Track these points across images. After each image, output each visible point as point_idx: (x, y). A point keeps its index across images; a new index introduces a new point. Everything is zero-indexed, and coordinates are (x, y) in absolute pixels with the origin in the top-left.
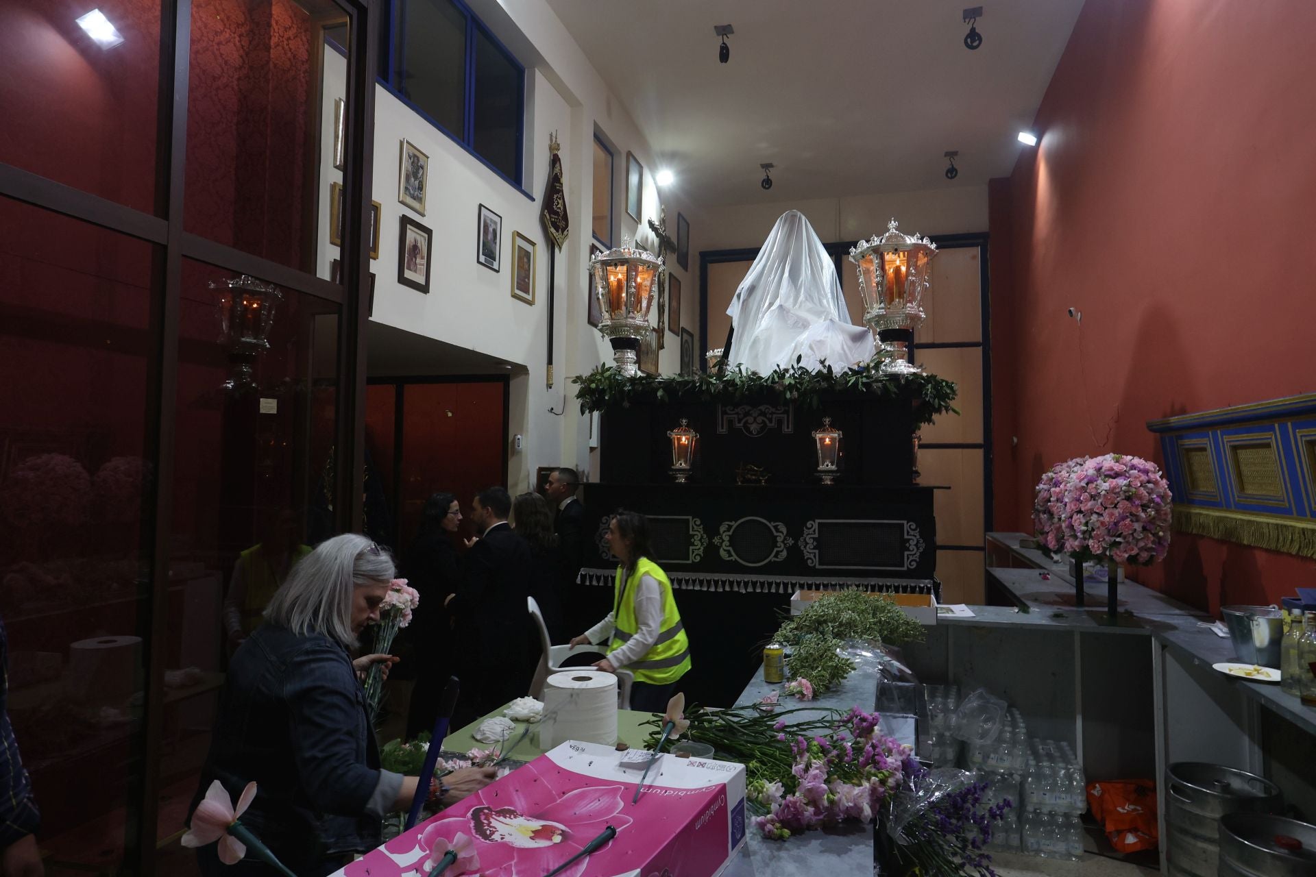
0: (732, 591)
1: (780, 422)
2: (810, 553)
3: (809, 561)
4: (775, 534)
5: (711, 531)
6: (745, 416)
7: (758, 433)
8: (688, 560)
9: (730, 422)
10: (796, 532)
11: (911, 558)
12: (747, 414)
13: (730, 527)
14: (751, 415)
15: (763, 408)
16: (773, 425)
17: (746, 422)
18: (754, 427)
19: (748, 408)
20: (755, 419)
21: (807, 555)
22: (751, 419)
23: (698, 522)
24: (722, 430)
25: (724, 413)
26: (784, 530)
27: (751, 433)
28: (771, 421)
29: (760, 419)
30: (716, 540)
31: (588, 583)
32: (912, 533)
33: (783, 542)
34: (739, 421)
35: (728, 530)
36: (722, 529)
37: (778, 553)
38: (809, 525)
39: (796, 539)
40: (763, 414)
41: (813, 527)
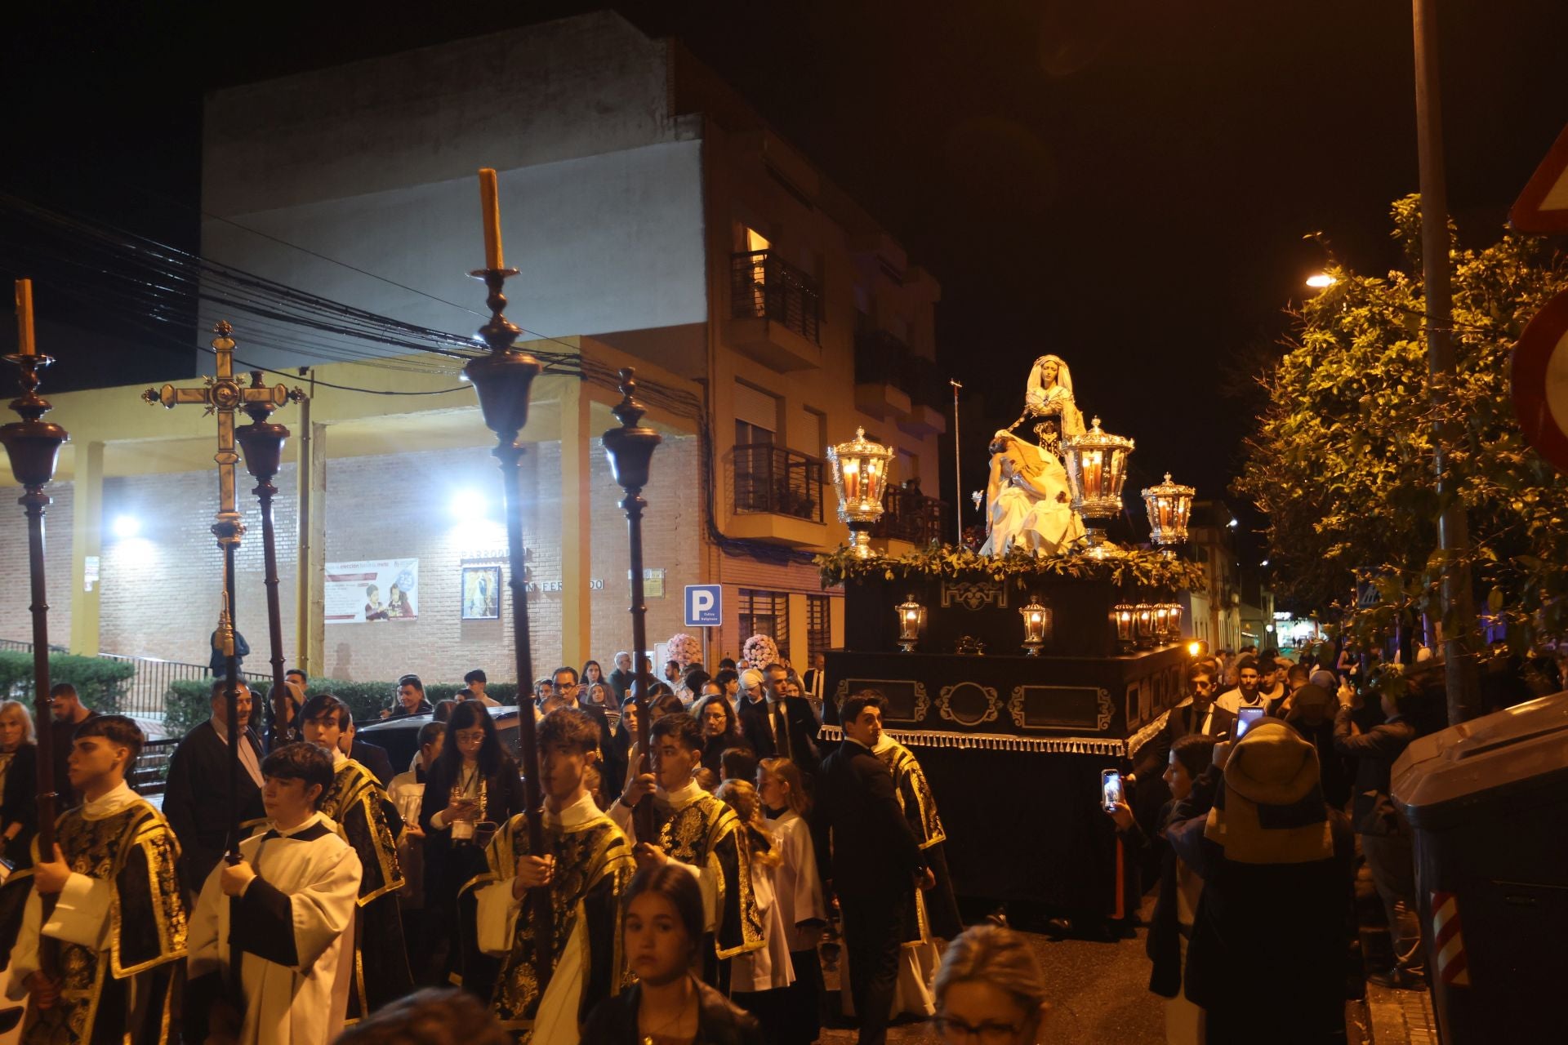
0: (951, 747)
1: (996, 598)
2: (1017, 714)
3: (1017, 722)
4: (988, 697)
5: (933, 694)
6: (965, 592)
7: (977, 607)
8: (913, 718)
9: (953, 597)
10: (1005, 696)
11: (1103, 720)
12: (967, 590)
13: (949, 691)
14: (970, 591)
15: (979, 584)
16: (990, 600)
17: (967, 597)
18: (974, 602)
19: (968, 584)
20: (974, 594)
21: (1015, 717)
22: (970, 595)
23: (922, 686)
24: (945, 604)
25: (947, 589)
26: (995, 694)
27: (971, 607)
28: (988, 596)
29: (978, 595)
30: (937, 702)
31: (827, 739)
32: (1104, 698)
33: (994, 704)
34: (961, 596)
35: (948, 693)
36: (942, 692)
37: (990, 714)
38: (1016, 690)
39: (1006, 703)
40: (981, 590)
41: (1020, 692)
